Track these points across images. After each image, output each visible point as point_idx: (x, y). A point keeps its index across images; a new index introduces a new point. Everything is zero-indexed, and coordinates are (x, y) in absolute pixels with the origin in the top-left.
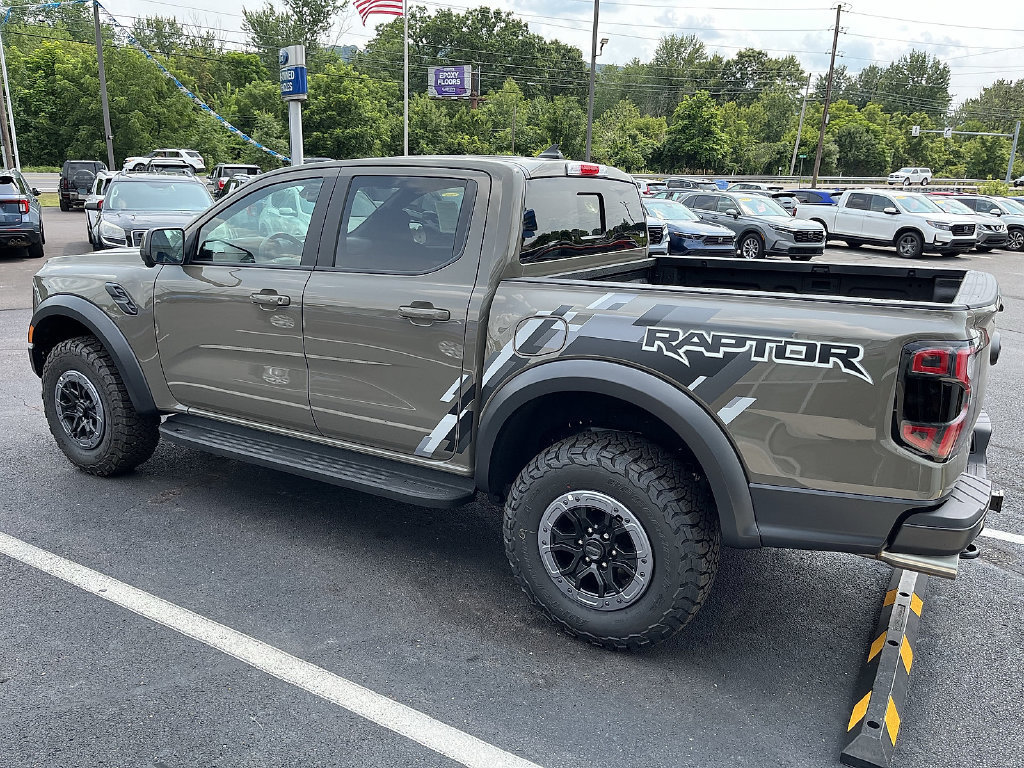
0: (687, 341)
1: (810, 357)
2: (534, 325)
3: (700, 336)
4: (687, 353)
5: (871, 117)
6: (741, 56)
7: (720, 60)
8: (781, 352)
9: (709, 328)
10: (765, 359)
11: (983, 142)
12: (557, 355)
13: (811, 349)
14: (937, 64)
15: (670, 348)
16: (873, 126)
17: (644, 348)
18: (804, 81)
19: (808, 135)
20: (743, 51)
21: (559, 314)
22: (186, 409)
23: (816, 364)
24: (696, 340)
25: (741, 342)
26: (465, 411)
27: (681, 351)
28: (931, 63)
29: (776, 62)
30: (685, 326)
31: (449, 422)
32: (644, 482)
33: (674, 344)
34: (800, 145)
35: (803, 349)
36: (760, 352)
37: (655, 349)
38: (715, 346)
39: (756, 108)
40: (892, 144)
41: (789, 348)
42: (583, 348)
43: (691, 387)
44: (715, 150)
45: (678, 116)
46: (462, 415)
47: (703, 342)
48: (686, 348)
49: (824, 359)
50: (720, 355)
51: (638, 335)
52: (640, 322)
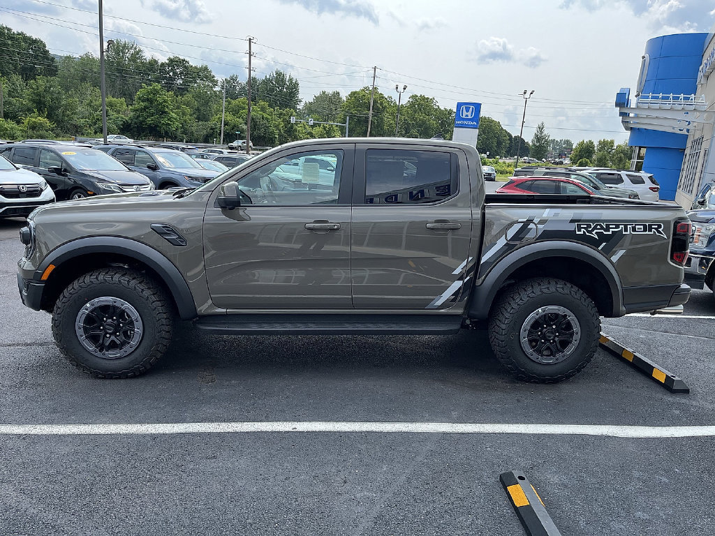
0: (595, 228)
1: (645, 230)
2: (517, 227)
3: (600, 225)
4: (596, 233)
5: (263, 109)
6: (170, 60)
7: (156, 62)
8: (634, 229)
9: (604, 221)
10: (628, 233)
11: (325, 128)
12: (533, 241)
13: (645, 226)
14: (291, 80)
15: (588, 232)
16: (265, 115)
17: (577, 233)
18: (215, 83)
19: (229, 118)
20: (172, 57)
21: (530, 221)
22: (225, 310)
23: (647, 233)
24: (598, 227)
25: (617, 226)
26: (468, 278)
27: (594, 233)
28: (288, 78)
29: (196, 68)
30: (593, 221)
31: (458, 284)
32: (578, 296)
33: (590, 229)
34: (225, 125)
35: (642, 227)
36: (626, 230)
37: (582, 233)
38: (608, 229)
39: (188, 97)
40: (277, 127)
41: (637, 227)
42: (547, 235)
43: (600, 248)
44: (170, 125)
45: (139, 98)
46: (466, 280)
47: (602, 228)
48: (595, 231)
49: (650, 231)
50: (610, 233)
51: (572, 227)
52: (572, 221)
